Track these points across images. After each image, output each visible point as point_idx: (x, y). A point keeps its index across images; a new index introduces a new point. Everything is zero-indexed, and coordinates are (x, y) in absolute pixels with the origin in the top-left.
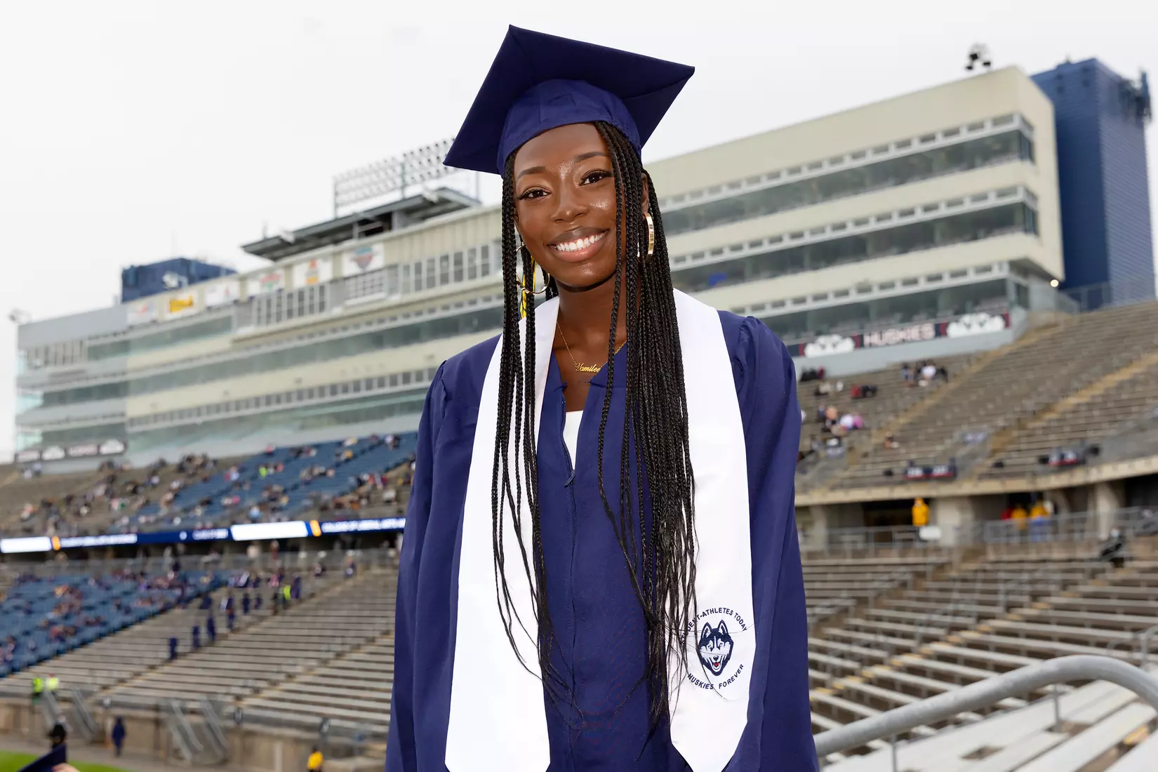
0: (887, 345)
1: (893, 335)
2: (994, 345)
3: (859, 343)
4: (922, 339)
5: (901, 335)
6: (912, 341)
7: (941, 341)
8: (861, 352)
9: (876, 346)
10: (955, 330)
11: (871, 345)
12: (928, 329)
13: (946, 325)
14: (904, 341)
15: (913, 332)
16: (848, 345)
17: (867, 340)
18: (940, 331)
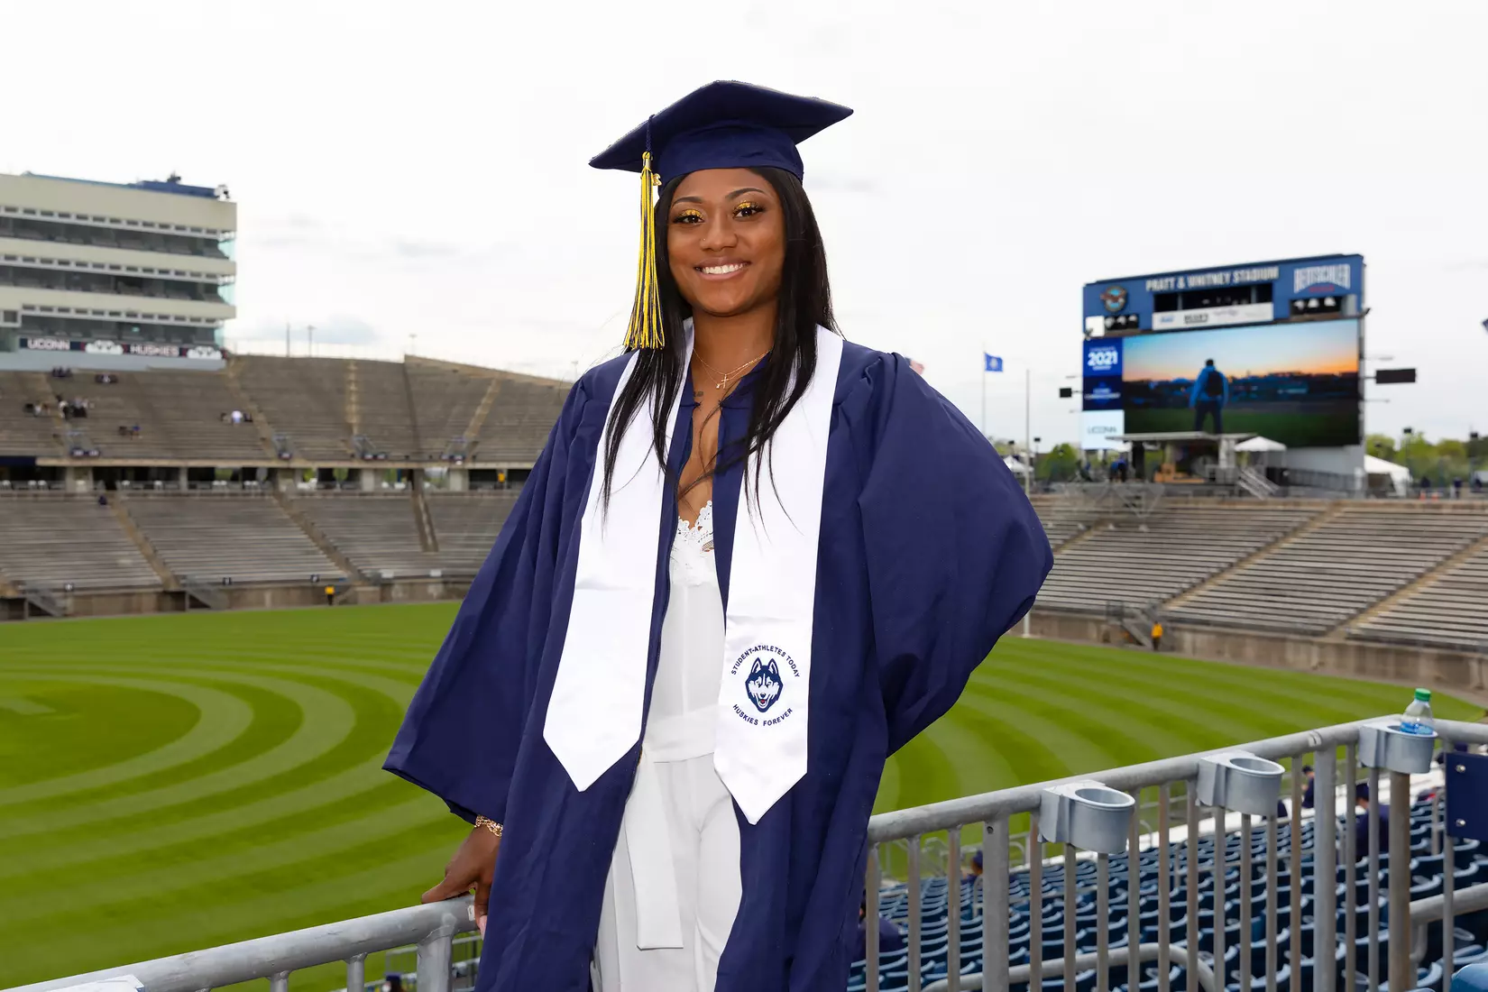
0: (146, 355)
1: (151, 349)
2: (214, 368)
3: (127, 350)
4: (170, 355)
5: (157, 350)
6: (164, 356)
7: (182, 359)
8: (128, 357)
9: (140, 355)
10: (192, 354)
11: (135, 353)
12: (175, 351)
13: (187, 350)
14: (158, 355)
15: (165, 350)
16: (118, 350)
17: (133, 349)
18: (183, 353)
